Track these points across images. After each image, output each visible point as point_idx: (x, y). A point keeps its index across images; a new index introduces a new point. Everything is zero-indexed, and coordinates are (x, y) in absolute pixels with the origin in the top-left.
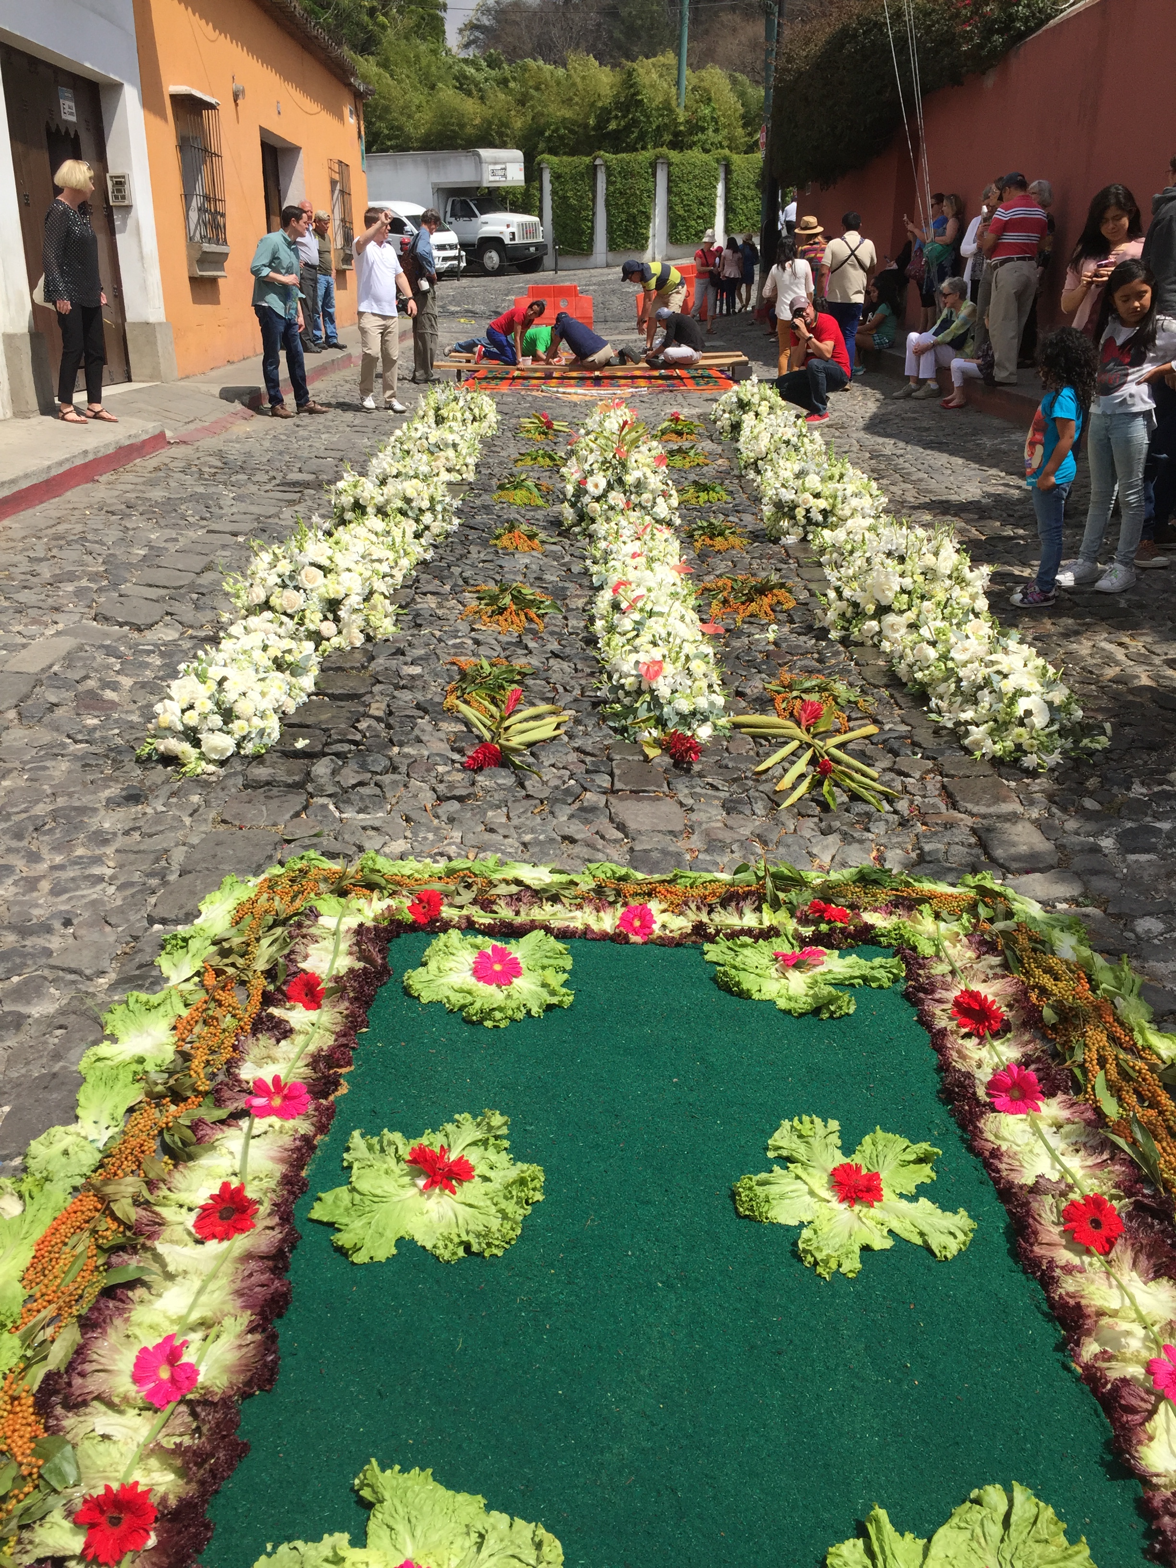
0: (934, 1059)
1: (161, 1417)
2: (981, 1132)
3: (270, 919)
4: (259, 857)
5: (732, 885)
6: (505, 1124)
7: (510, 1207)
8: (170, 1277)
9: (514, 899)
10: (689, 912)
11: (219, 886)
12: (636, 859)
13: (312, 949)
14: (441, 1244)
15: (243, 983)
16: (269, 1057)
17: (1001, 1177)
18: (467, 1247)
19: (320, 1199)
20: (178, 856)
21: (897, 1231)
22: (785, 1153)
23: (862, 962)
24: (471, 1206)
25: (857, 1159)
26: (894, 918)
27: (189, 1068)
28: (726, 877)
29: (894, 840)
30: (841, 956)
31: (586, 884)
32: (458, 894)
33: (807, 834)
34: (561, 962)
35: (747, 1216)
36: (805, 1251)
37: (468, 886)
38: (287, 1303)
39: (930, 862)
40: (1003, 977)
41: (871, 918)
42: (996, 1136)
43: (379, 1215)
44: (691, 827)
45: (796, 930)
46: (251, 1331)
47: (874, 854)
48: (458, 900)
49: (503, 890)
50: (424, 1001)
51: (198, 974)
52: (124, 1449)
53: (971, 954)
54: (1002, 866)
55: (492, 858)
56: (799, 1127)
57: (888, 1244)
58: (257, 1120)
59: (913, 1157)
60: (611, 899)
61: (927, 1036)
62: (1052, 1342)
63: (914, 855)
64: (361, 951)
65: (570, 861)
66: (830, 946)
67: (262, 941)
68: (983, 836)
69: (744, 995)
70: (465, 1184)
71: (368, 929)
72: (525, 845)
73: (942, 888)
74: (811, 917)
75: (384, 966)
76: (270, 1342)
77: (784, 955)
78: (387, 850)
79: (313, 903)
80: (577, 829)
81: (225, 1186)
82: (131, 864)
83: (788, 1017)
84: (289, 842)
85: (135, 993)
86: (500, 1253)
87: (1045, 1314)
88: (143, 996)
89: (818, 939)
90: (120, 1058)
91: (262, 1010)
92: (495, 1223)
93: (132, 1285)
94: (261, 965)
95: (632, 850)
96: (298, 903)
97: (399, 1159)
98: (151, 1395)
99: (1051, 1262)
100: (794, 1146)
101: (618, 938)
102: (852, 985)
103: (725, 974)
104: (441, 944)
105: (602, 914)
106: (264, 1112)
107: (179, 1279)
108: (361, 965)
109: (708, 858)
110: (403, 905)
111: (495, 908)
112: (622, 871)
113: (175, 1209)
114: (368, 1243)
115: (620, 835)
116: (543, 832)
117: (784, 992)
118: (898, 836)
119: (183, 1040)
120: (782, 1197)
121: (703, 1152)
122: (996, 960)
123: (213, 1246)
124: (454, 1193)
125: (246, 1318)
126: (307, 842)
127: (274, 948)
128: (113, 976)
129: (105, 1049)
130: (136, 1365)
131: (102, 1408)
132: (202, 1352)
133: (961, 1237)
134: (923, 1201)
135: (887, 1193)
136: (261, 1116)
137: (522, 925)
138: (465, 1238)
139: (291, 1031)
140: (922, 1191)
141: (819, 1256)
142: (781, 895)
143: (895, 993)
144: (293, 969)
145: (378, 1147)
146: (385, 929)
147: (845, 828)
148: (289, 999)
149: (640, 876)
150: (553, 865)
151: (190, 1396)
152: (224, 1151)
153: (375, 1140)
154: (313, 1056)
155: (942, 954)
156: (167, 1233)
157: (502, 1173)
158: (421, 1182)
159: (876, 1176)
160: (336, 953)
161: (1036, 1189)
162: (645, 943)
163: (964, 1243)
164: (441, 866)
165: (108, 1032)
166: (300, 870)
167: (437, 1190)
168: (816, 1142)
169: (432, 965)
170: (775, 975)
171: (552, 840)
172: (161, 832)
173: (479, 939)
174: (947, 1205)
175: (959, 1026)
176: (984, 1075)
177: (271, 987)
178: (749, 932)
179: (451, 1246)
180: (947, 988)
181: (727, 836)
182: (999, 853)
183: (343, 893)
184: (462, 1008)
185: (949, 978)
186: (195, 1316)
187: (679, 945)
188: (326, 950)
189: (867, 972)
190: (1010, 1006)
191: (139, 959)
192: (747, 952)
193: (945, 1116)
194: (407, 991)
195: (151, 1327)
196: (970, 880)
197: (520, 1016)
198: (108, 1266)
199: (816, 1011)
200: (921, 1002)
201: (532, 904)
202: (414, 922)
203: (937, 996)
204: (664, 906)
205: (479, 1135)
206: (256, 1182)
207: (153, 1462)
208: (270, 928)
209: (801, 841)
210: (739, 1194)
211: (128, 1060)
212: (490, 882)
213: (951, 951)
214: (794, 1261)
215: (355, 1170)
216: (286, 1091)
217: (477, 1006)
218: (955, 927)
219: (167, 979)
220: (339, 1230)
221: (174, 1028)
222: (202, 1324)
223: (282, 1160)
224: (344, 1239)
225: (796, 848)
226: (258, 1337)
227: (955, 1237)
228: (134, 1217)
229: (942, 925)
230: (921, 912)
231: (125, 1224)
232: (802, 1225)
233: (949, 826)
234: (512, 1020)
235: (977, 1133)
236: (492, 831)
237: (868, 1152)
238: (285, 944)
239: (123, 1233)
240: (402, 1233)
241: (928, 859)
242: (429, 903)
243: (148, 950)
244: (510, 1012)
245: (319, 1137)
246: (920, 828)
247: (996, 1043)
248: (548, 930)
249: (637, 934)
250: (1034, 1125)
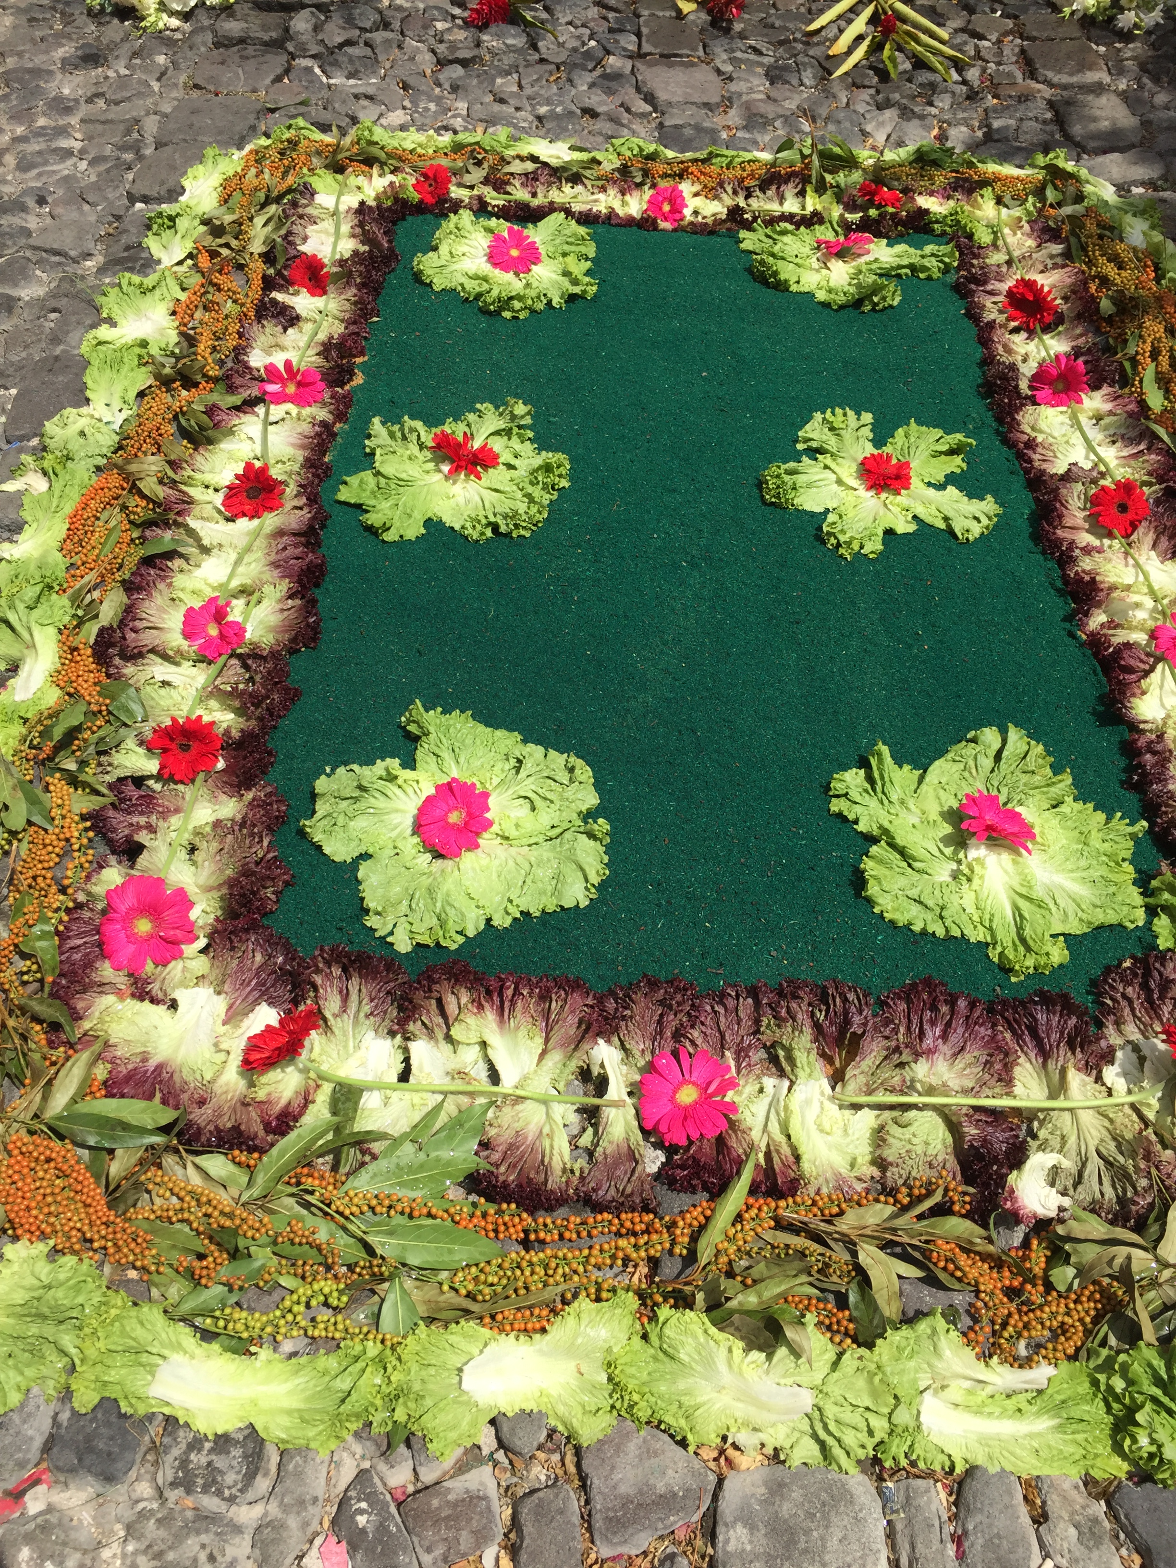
0: (979, 353)
1: (214, 669)
2: (1019, 424)
3: (262, 196)
4: (241, 127)
5: (773, 164)
6: (529, 413)
7: (537, 492)
8: (206, 550)
9: (530, 179)
10: (724, 196)
11: (200, 159)
12: (666, 135)
13: (311, 230)
14: (468, 525)
15: (240, 267)
16: (277, 345)
17: (1033, 467)
18: (495, 528)
19: (346, 483)
20: (151, 125)
21: (921, 516)
22: (814, 445)
23: (912, 250)
24: (496, 491)
25: (887, 449)
26: (952, 203)
27: (195, 354)
28: (766, 156)
29: (961, 115)
30: (888, 245)
31: (610, 162)
32: (468, 172)
33: (861, 108)
34: (583, 249)
35: (773, 504)
36: (830, 534)
37: (479, 163)
38: (323, 574)
39: (997, 141)
40: (1064, 266)
41: (924, 202)
42: (1033, 428)
43: (406, 497)
44: (730, 99)
45: (842, 216)
46: (291, 597)
47: (935, 132)
48: (468, 179)
49: (517, 167)
50: (437, 288)
51: (190, 256)
52: (184, 693)
53: (1031, 243)
54: (1077, 145)
55: (502, 133)
56: (832, 419)
57: (911, 528)
58: (272, 407)
59: (945, 448)
60: (638, 180)
61: (974, 331)
62: (1062, 613)
63: (980, 134)
64: (365, 233)
65: (591, 138)
66: (878, 235)
67: (255, 220)
68: (1061, 110)
69: (781, 287)
70: (491, 470)
71: (370, 207)
72: (540, 118)
73: (1009, 170)
74: (859, 201)
75: (391, 250)
76: (310, 605)
77: (826, 242)
78: (383, 121)
79: (307, 179)
80: (598, 100)
81: (249, 466)
82: (101, 135)
83: (827, 311)
84: (273, 111)
85: (127, 275)
86: (527, 534)
87: (1058, 590)
88: (136, 279)
89: (866, 225)
90: (123, 341)
91: (264, 295)
92: (522, 507)
93: (171, 555)
94: (257, 247)
95: (661, 125)
96: (290, 180)
97: (422, 446)
98: (201, 648)
99: (1073, 542)
100: (824, 438)
101: (646, 224)
102: (899, 276)
103: (762, 262)
104: (452, 225)
105: (628, 197)
106: (280, 398)
107: (215, 551)
108: (367, 248)
109: (747, 136)
110: (408, 180)
111: (509, 188)
112: (651, 148)
113: (201, 489)
114: (396, 523)
115: (649, 108)
116: (561, 103)
117: (823, 283)
118: (964, 111)
119: (185, 325)
120: (809, 485)
121: (730, 444)
122: (1057, 248)
123: (243, 524)
124: (480, 478)
125: (284, 586)
126: (293, 111)
127: (269, 228)
128: (100, 259)
129: (104, 332)
130: (184, 623)
131: (159, 660)
132: (246, 615)
133: (985, 521)
134: (951, 490)
135: (915, 482)
136: (277, 403)
137: (539, 207)
138: (492, 519)
139: (298, 318)
140: (951, 479)
141: (842, 538)
142: (828, 178)
143: (944, 285)
144: (293, 252)
145: (399, 435)
146: (389, 209)
147: (904, 101)
148: (292, 284)
149: (670, 154)
150: (572, 141)
151: (239, 651)
152: (243, 436)
153: (396, 428)
154: (323, 344)
155: (1000, 243)
156: (196, 510)
157: (527, 461)
158: (446, 468)
159: (907, 464)
160: (337, 234)
161: (1068, 477)
162: (675, 230)
163: (987, 528)
164: (446, 139)
165: (104, 315)
166: (289, 141)
167: (462, 476)
168: (847, 435)
169: (444, 249)
170: (816, 265)
171: (571, 113)
172: (129, 99)
173: (493, 222)
174: (973, 492)
175: (1010, 319)
176: (1028, 370)
177: (271, 271)
178: (789, 218)
179: (479, 527)
180: (1000, 278)
181: (770, 110)
182: (1077, 130)
183: (339, 169)
184: (479, 296)
185: (1004, 269)
186: (235, 584)
187: (712, 233)
188: (326, 232)
189: (916, 260)
190: (1065, 298)
191: (124, 240)
192: (787, 239)
193: (983, 410)
194: (417, 277)
195: (193, 592)
196: (1041, 160)
197: (540, 306)
198: (143, 539)
199: (857, 303)
200: (972, 293)
201: (550, 184)
202: (421, 201)
203: (989, 287)
204: (697, 187)
205: (501, 424)
206: (280, 466)
207: (213, 704)
208: (263, 206)
209: (854, 117)
210: (767, 482)
211: (130, 343)
212: (503, 159)
213: (1010, 240)
214: (817, 543)
215: (377, 457)
216: (299, 378)
217: (495, 293)
218: (1017, 212)
219: (159, 262)
220: (367, 512)
221: (174, 313)
222: (242, 592)
223: (303, 447)
224: (373, 519)
225: (847, 124)
226: (298, 602)
227: (979, 521)
228: (161, 495)
229: (1004, 211)
230: (982, 196)
231: (154, 502)
232: (827, 511)
233: (1024, 98)
234: (533, 311)
235: (1014, 425)
236: (502, 101)
237: (900, 444)
238: (280, 224)
239: (153, 510)
240: (429, 515)
241: (996, 137)
242: (435, 180)
243: (134, 230)
244: (530, 302)
245: (338, 425)
246: (991, 101)
247: (1046, 337)
248: (568, 212)
249: (666, 219)
250: (1074, 418)
